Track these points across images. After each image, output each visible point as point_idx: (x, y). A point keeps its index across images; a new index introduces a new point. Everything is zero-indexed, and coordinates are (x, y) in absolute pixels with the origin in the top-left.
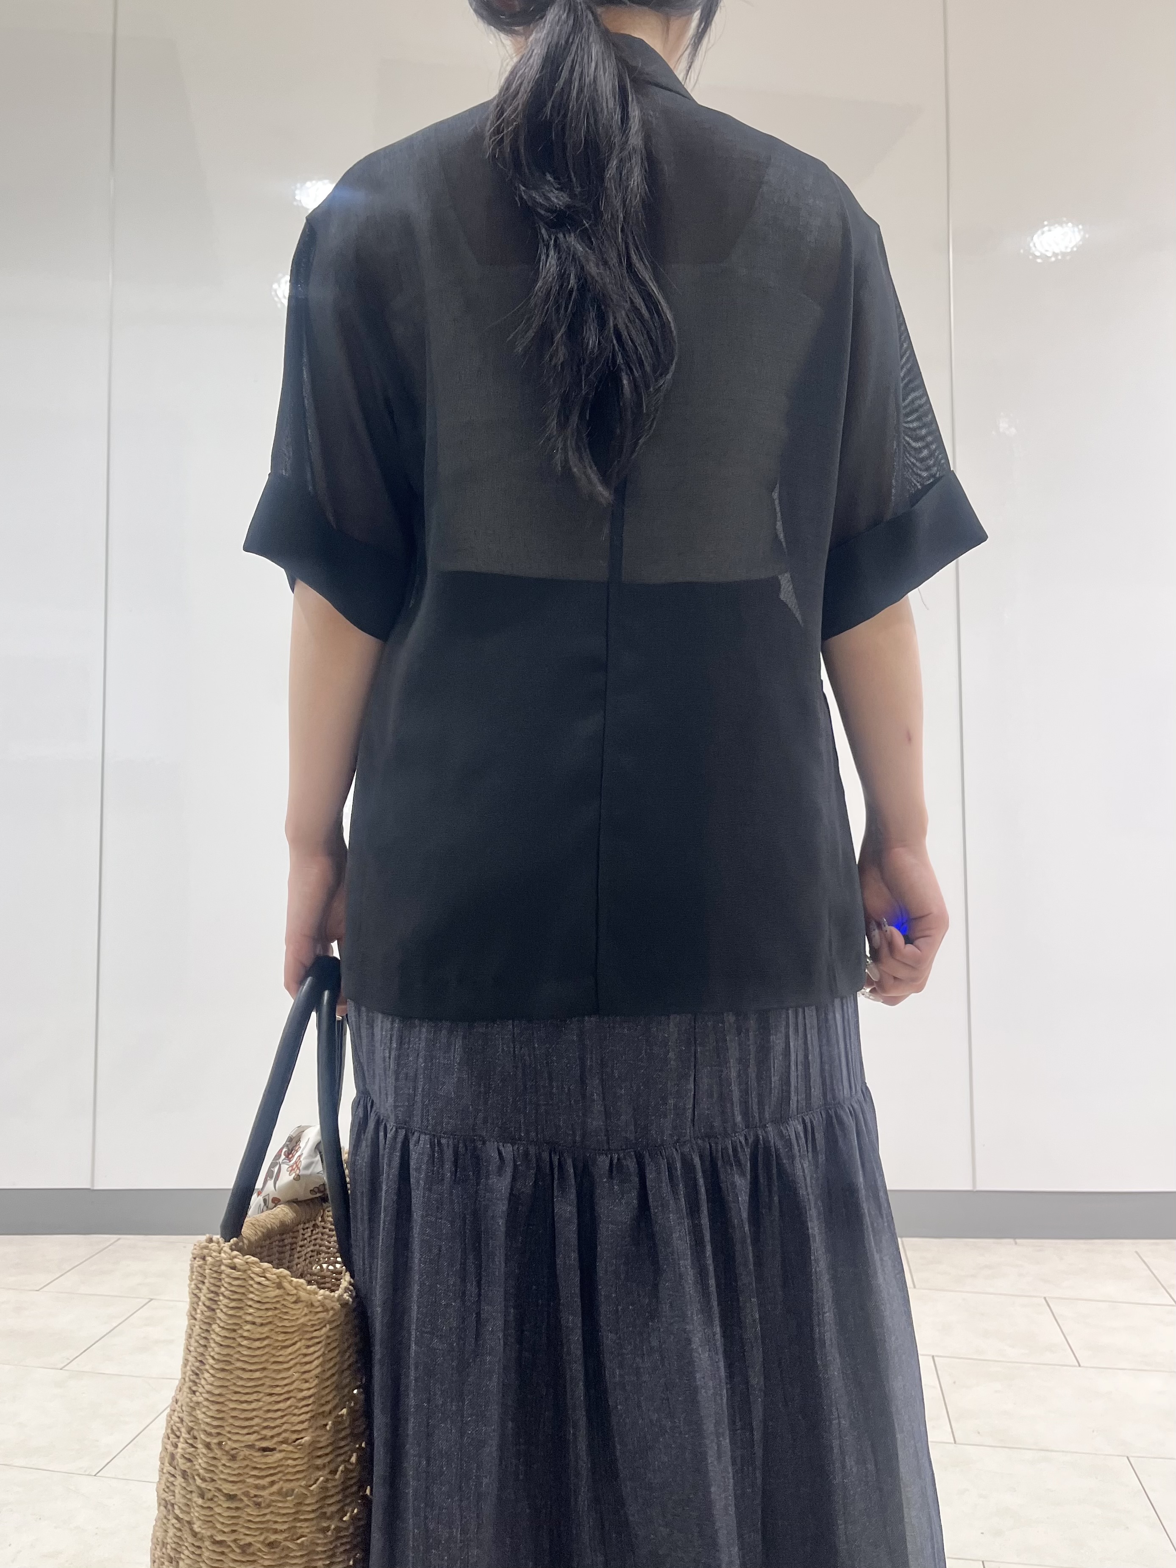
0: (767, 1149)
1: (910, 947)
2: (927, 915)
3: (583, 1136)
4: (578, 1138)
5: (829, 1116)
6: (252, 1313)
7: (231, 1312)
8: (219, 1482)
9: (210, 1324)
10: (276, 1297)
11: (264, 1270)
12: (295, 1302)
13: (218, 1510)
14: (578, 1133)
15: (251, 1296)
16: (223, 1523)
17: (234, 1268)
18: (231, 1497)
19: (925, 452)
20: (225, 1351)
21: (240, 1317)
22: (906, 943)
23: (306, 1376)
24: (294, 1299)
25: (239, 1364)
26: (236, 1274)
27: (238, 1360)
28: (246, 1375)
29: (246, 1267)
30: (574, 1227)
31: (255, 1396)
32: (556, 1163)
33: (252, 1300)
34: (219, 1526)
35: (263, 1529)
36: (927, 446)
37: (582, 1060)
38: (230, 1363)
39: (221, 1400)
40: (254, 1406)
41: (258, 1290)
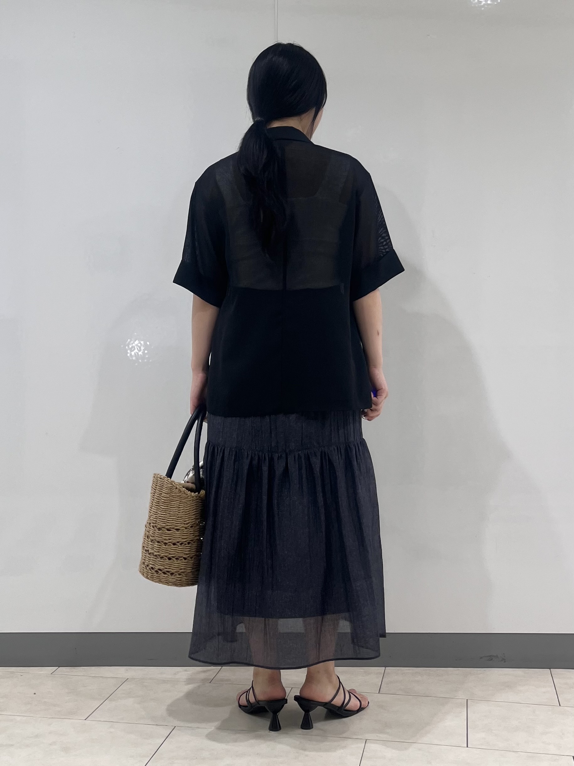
0: (325, 453)
1: (375, 398)
2: (381, 389)
3: (271, 449)
4: (269, 449)
5: (346, 446)
6: (165, 490)
7: (160, 490)
8: (156, 537)
9: (154, 494)
10: (171, 487)
11: (168, 479)
12: (176, 489)
13: (155, 545)
14: (270, 448)
15: (165, 486)
16: (156, 549)
17: (161, 479)
18: (158, 542)
19: (385, 243)
20: (158, 500)
21: (162, 492)
22: (374, 397)
23: (179, 511)
24: (175, 488)
25: (161, 504)
26: (161, 480)
27: (161, 503)
28: (163, 507)
29: (164, 479)
30: (267, 473)
31: (165, 513)
32: (263, 456)
33: (165, 487)
34: (155, 550)
35: (167, 552)
36: (385, 241)
37: (271, 427)
38: (159, 504)
39: (157, 513)
40: (165, 516)
41: (166, 484)
